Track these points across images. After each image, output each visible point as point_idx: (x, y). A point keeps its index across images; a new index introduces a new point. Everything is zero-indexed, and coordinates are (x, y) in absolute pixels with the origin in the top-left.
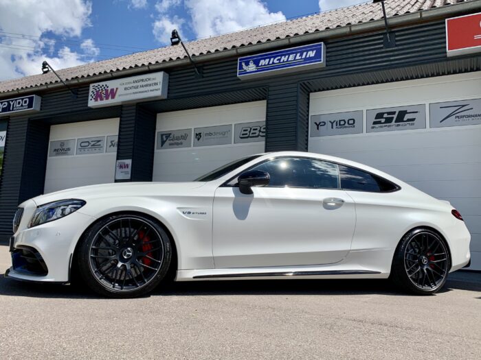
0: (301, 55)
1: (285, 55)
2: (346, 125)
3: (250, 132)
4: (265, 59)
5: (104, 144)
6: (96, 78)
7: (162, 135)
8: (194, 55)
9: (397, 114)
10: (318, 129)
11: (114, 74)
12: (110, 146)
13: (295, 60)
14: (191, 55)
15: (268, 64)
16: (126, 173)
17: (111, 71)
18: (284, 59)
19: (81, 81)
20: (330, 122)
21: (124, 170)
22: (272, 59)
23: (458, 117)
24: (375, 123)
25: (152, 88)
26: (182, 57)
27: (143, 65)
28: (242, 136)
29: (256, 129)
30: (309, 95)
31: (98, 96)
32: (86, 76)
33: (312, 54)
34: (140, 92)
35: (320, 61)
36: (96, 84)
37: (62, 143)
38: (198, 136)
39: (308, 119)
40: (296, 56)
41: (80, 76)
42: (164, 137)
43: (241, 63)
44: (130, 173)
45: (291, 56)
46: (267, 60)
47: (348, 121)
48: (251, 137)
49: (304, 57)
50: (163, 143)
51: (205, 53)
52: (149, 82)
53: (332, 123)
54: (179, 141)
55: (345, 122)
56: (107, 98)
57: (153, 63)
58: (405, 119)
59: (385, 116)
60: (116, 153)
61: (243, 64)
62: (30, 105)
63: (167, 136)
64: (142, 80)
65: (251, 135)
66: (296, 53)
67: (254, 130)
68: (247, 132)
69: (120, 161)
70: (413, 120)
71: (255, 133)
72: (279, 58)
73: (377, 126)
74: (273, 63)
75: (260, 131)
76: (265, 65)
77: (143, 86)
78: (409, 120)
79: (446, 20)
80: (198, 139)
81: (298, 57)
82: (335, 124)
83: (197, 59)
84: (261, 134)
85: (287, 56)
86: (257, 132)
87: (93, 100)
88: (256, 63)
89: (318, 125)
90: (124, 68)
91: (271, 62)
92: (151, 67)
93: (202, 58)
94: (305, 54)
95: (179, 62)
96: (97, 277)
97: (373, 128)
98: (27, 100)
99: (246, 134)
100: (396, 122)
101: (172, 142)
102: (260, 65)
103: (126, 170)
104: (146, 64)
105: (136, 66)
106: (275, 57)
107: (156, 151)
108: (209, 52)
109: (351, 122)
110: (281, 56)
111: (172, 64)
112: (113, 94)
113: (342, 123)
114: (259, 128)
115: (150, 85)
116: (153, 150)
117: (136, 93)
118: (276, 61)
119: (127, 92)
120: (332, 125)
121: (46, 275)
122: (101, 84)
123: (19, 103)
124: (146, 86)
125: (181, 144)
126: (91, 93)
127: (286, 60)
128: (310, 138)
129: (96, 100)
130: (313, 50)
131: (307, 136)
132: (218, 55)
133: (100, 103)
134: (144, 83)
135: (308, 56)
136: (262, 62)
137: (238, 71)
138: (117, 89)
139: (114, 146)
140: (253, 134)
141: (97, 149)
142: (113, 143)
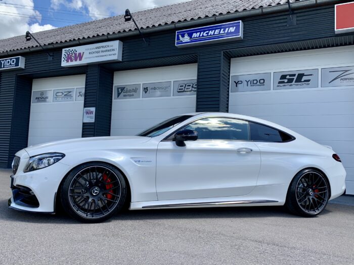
0: (224, 30)
1: (212, 30)
2: (258, 83)
3: (185, 87)
4: (196, 32)
5: (75, 94)
6: (67, 44)
7: (118, 89)
8: (142, 28)
9: (296, 76)
10: (237, 86)
11: (81, 42)
12: (79, 96)
13: (219, 34)
14: (140, 28)
15: (199, 37)
16: (91, 118)
17: (79, 39)
18: (211, 33)
19: (55, 46)
20: (246, 81)
21: (89, 115)
22: (202, 33)
23: (343, 79)
24: (280, 83)
25: (110, 53)
26: (133, 29)
27: (103, 35)
28: (179, 90)
29: (190, 86)
30: (230, 60)
31: (69, 59)
32: (59, 42)
33: (232, 29)
34: (101, 56)
35: (239, 35)
36: (67, 49)
37: (42, 93)
39: (229, 79)
40: (220, 31)
41: (55, 43)
42: (120, 90)
43: (178, 35)
44: (94, 117)
45: (217, 30)
46: (198, 34)
47: (260, 80)
48: (185, 91)
49: (226, 31)
50: (119, 94)
51: (151, 26)
52: (108, 49)
53: (247, 82)
54: (132, 93)
55: (257, 81)
56: (76, 60)
57: (111, 33)
58: (303, 80)
59: (288, 77)
60: (83, 102)
61: (180, 36)
62: (17, 64)
63: (122, 89)
64: (103, 47)
66: (221, 29)
67: (188, 86)
68: (183, 88)
69: (86, 108)
70: (309, 81)
72: (208, 32)
73: (282, 85)
74: (203, 36)
75: (192, 87)
76: (196, 37)
77: (103, 52)
78: (305, 81)
79: (336, 5)
80: (146, 92)
81: (222, 32)
82: (249, 83)
83: (144, 31)
84: (193, 89)
85: (213, 31)
86: (190, 87)
87: (65, 61)
88: (190, 35)
89: (237, 84)
90: (89, 37)
91: (201, 35)
92: (109, 37)
93: (148, 30)
94: (227, 29)
95: (131, 33)
96: (75, 209)
97: (278, 86)
98: (15, 60)
99: (182, 89)
100: (296, 82)
101: (125, 94)
102: (193, 37)
103: (91, 115)
104: (106, 34)
105: (98, 35)
106: (204, 31)
107: (113, 100)
108: (154, 26)
109: (262, 81)
110: (209, 30)
111: (125, 34)
112: (80, 57)
113: (255, 82)
114: (192, 85)
115: (109, 51)
116: (112, 99)
117: (98, 56)
118: (205, 34)
119: (91, 55)
121: (38, 207)
122: (71, 49)
123: (8, 62)
124: (106, 51)
125: (133, 95)
126: (63, 56)
127: (212, 34)
128: (230, 93)
129: (67, 61)
130: (233, 27)
131: (228, 91)
132: (160, 28)
133: (70, 64)
134: (104, 49)
135: (229, 31)
136: (195, 35)
137: (176, 41)
138: (83, 53)
139: (81, 96)
140: (187, 89)
141: (69, 98)
142: (81, 93)
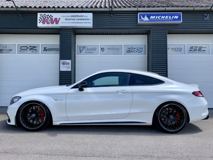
0: (171, 17)
1: (163, 16)
2: (178, 50)
3: (132, 49)
4: (153, 16)
5: (40, 49)
7: (80, 47)
9: (198, 47)
12: (44, 51)
13: (168, 19)
15: (155, 19)
16: (68, 67)
17: (54, 7)
19: (29, 10)
21: (66, 66)
22: (157, 17)
24: (190, 50)
25: (85, 21)
27: (77, 7)
28: (127, 51)
29: (135, 48)
31: (45, 21)
32: (32, 7)
33: (176, 17)
34: (77, 23)
35: (181, 21)
36: (43, 14)
37: (5, 46)
38: (102, 49)
40: (169, 17)
41: (28, 7)
42: (81, 48)
44: (71, 67)
45: (166, 16)
46: (154, 17)
47: (179, 48)
49: (173, 18)
52: (83, 18)
53: (172, 49)
54: (91, 51)
55: (178, 49)
56: (52, 23)
58: (202, 50)
59: (194, 48)
60: (59, 55)
61: (141, 16)
63: (83, 48)
64: (78, 16)
65: (132, 51)
66: (169, 16)
67: (134, 49)
69: (63, 60)
70: (205, 50)
71: (135, 50)
72: (161, 16)
73: (191, 52)
74: (157, 18)
75: (137, 49)
76: (153, 19)
77: (78, 19)
80: (103, 51)
82: (173, 49)
84: (138, 51)
85: (164, 16)
88: (149, 17)
90: (63, 7)
91: (156, 18)
92: (84, 9)
94: (173, 17)
99: (130, 50)
100: (198, 51)
101: (86, 51)
102: (151, 18)
103: (68, 66)
105: (72, 7)
106: (158, 16)
109: (180, 49)
111: (97, 9)
115: (84, 20)
117: (74, 23)
118: (159, 18)
119: (67, 21)
120: (172, 50)
122: (47, 14)
124: (81, 19)
125: (93, 52)
126: (38, 19)
127: (164, 18)
129: (44, 23)
130: (177, 16)
133: (46, 25)
134: (79, 18)
135: (175, 18)
136: (152, 17)
137: (139, 19)
138: (59, 19)
139: (46, 51)
140: (133, 50)
141: (34, 52)
142: (46, 49)
